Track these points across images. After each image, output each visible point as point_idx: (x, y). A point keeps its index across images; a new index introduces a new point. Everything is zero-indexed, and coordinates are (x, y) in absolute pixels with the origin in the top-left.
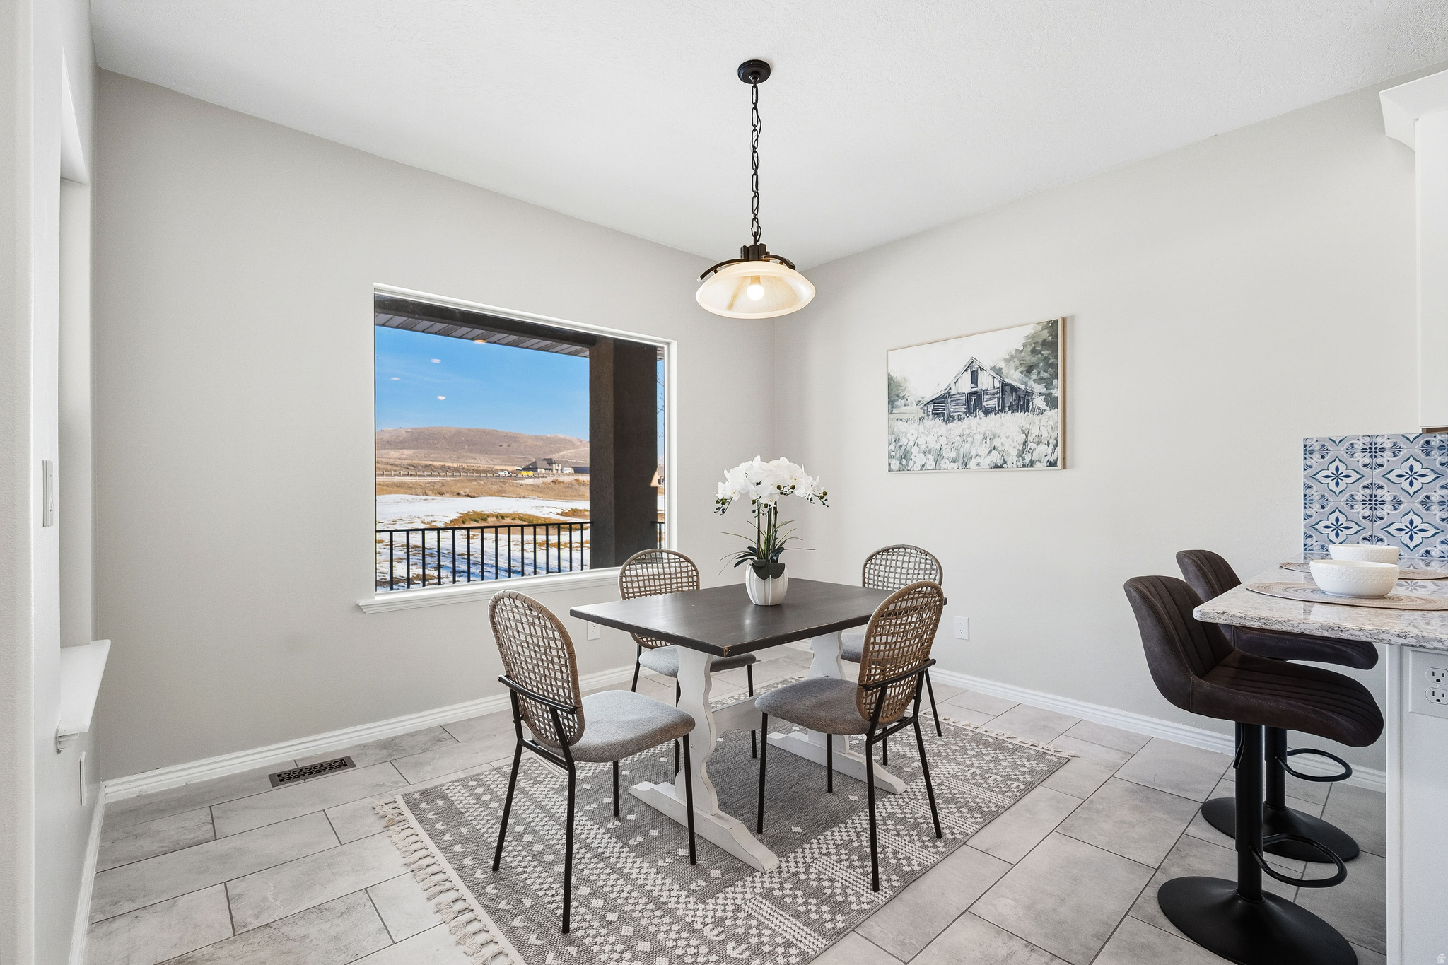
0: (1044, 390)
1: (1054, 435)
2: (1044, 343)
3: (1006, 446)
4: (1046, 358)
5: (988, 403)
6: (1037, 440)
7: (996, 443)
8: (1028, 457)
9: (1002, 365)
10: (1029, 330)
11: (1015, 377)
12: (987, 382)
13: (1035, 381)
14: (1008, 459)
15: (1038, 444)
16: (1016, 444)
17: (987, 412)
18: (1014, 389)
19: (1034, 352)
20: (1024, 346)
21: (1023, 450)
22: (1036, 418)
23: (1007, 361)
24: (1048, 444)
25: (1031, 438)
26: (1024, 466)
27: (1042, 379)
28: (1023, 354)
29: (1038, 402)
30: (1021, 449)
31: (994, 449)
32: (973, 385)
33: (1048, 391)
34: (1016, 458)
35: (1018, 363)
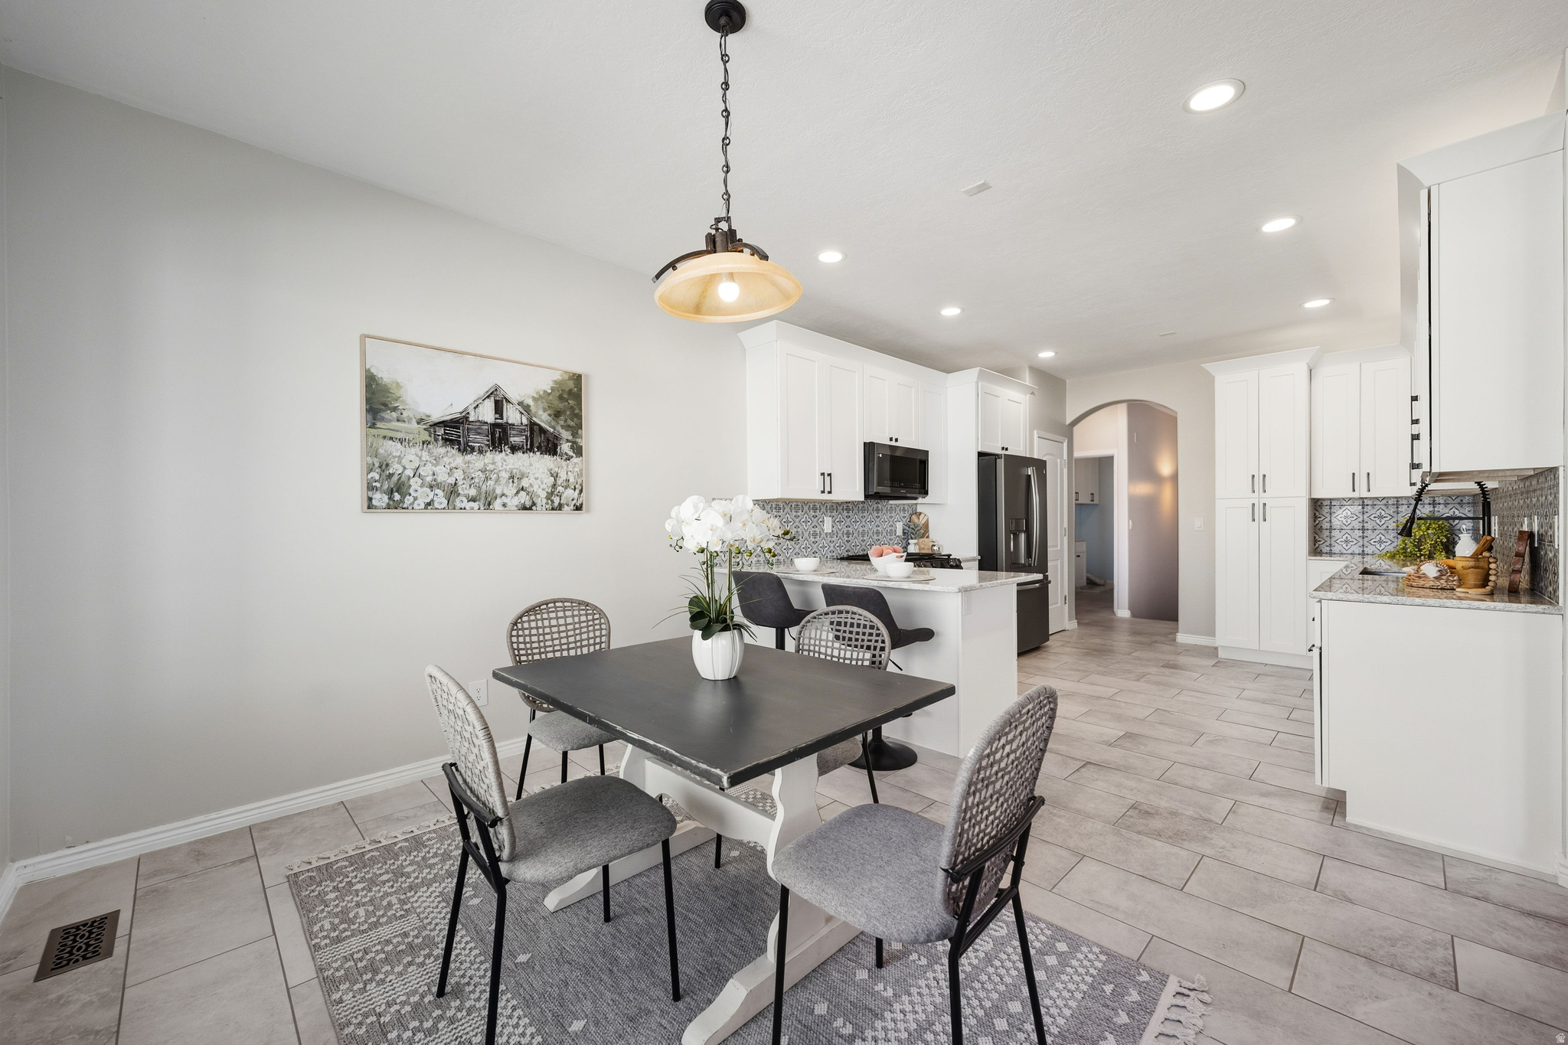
0: (570, 438)
1: (579, 481)
2: (570, 392)
3: (535, 488)
4: (572, 407)
5: (515, 440)
6: (565, 484)
7: (525, 483)
8: (557, 501)
9: (530, 402)
10: (557, 376)
11: (543, 419)
12: (512, 415)
13: (562, 427)
14: (538, 502)
15: (566, 488)
16: (545, 486)
17: (514, 449)
18: (542, 430)
19: (561, 398)
20: (552, 389)
21: (552, 493)
22: (564, 463)
23: (534, 399)
24: (575, 489)
25: (559, 482)
26: (553, 509)
27: (569, 426)
28: (551, 397)
29: (565, 447)
30: (549, 491)
31: (522, 489)
32: (497, 416)
33: (574, 440)
34: (545, 501)
35: (546, 405)
